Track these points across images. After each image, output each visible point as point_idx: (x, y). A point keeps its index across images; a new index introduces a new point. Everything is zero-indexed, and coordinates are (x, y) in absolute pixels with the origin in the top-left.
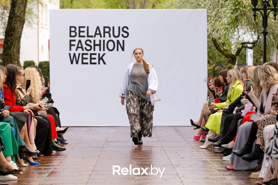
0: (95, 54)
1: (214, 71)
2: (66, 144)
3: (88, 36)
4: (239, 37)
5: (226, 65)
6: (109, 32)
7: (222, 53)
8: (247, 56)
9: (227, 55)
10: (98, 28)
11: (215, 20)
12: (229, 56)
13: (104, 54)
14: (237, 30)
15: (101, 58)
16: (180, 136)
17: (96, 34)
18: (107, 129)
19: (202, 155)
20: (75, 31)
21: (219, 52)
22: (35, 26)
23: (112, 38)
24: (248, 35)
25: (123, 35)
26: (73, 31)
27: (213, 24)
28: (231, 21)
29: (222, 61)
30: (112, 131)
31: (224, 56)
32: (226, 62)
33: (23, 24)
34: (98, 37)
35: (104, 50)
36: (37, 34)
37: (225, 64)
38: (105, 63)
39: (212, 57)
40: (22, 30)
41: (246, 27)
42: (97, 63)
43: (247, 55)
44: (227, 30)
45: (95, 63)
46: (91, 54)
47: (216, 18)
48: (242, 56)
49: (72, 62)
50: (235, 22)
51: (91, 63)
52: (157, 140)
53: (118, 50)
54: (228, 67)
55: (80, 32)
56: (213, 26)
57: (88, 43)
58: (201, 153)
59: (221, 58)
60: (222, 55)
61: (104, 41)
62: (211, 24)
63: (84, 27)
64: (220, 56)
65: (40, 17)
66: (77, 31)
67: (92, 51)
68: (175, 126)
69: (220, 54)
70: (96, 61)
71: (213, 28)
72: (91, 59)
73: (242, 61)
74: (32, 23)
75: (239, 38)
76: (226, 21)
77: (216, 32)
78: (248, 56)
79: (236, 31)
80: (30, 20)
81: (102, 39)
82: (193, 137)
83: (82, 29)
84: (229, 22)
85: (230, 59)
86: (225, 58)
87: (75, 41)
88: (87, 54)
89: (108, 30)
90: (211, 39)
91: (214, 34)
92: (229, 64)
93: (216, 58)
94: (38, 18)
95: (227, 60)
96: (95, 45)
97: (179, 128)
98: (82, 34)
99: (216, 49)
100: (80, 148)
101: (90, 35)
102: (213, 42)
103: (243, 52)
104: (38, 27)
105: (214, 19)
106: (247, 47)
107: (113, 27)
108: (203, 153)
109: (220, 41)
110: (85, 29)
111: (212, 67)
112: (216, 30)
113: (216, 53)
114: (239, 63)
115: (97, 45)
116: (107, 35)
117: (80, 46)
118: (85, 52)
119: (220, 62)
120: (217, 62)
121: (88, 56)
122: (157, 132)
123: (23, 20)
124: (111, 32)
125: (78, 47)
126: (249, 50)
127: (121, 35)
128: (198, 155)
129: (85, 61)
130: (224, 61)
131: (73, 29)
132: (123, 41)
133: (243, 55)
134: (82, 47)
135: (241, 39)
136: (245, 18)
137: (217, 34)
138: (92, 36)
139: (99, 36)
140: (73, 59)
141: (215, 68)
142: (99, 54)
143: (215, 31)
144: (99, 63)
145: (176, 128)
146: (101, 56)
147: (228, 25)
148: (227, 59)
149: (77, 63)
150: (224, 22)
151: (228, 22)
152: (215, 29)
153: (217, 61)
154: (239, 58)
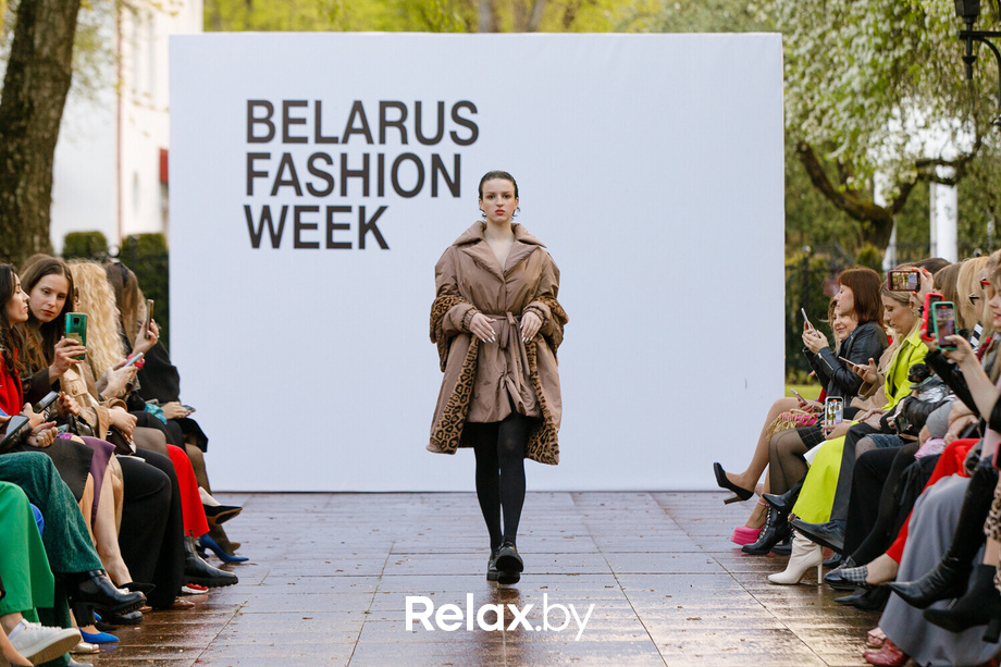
0: (348, 209)
1: (806, 273)
2: (238, 562)
3: (320, 139)
4: (907, 138)
5: (853, 249)
6: (399, 124)
7: (837, 201)
8: (932, 214)
9: (854, 208)
10: (358, 107)
11: (811, 73)
12: (863, 215)
13: (382, 210)
14: (896, 111)
15: (368, 226)
16: (681, 532)
17: (350, 130)
18: (395, 503)
19: (770, 605)
20: (267, 121)
21: (822, 197)
22: (107, 96)
23: (414, 146)
24: (939, 132)
25: (454, 135)
26: (260, 121)
27: (803, 89)
28: (876, 80)
29: (837, 231)
30: (414, 508)
31: (843, 214)
32: (852, 238)
33: (63, 89)
34: (358, 140)
35: (381, 193)
36: (113, 125)
37: (847, 244)
38: (384, 245)
39: (797, 214)
40: (60, 113)
41: (935, 102)
42: (356, 244)
43: (935, 209)
44: (862, 116)
45: (348, 246)
46: (331, 210)
47: (816, 66)
48: (912, 211)
49: (256, 241)
50: (892, 83)
51: (331, 245)
52: (592, 547)
53: (434, 193)
54: (862, 256)
55: (287, 121)
56: (805, 97)
57: (320, 164)
58: (766, 601)
59: (830, 219)
60: (834, 209)
61: (381, 157)
62: (796, 89)
63: (304, 104)
64: (826, 211)
65: (127, 62)
66: (277, 119)
67: (335, 199)
68: (660, 492)
69: (830, 204)
70: (352, 236)
71: (805, 106)
72: (331, 227)
73: (914, 229)
74: (95, 83)
75: (904, 144)
76: (858, 79)
77: (816, 123)
78: (936, 215)
79: (895, 118)
80: (89, 72)
81: (374, 150)
82: (732, 533)
83: (294, 112)
84: (870, 86)
85: (867, 224)
86: (846, 220)
87: (267, 156)
88: (315, 209)
89: (397, 115)
90: (795, 149)
91: (809, 130)
92: (863, 243)
93: (810, 219)
94: (120, 66)
95: (854, 228)
96: (346, 173)
97: (672, 498)
98: (295, 131)
99: (811, 186)
100: (292, 580)
101: (325, 133)
102: (802, 160)
103: (917, 197)
104: (119, 102)
105: (808, 72)
106: (934, 179)
107: (418, 105)
108: (771, 597)
109: (830, 156)
110: (308, 113)
111: (797, 257)
112: (817, 112)
113: (811, 202)
114: (902, 239)
115: (355, 174)
116: (393, 134)
117: (287, 176)
118: (308, 199)
119: (826, 238)
120: (816, 235)
121: (320, 218)
122: (589, 512)
123: (63, 73)
124: (410, 124)
125: (279, 182)
126: (941, 189)
127: (447, 136)
128: (755, 607)
129: (306, 236)
130: (845, 234)
131: (260, 112)
132: (457, 158)
133: (918, 208)
134: (295, 182)
135: (912, 148)
136: (929, 65)
137: (820, 129)
138: (334, 140)
139: (362, 138)
140: (262, 230)
141: (811, 261)
142: (362, 210)
143: (812, 115)
144: (362, 245)
145: (663, 497)
146: (368, 218)
147: (866, 94)
148: (857, 224)
149: (276, 241)
150: (849, 83)
151: (866, 85)
152: (813, 109)
153: (815, 230)
154: (902, 221)
